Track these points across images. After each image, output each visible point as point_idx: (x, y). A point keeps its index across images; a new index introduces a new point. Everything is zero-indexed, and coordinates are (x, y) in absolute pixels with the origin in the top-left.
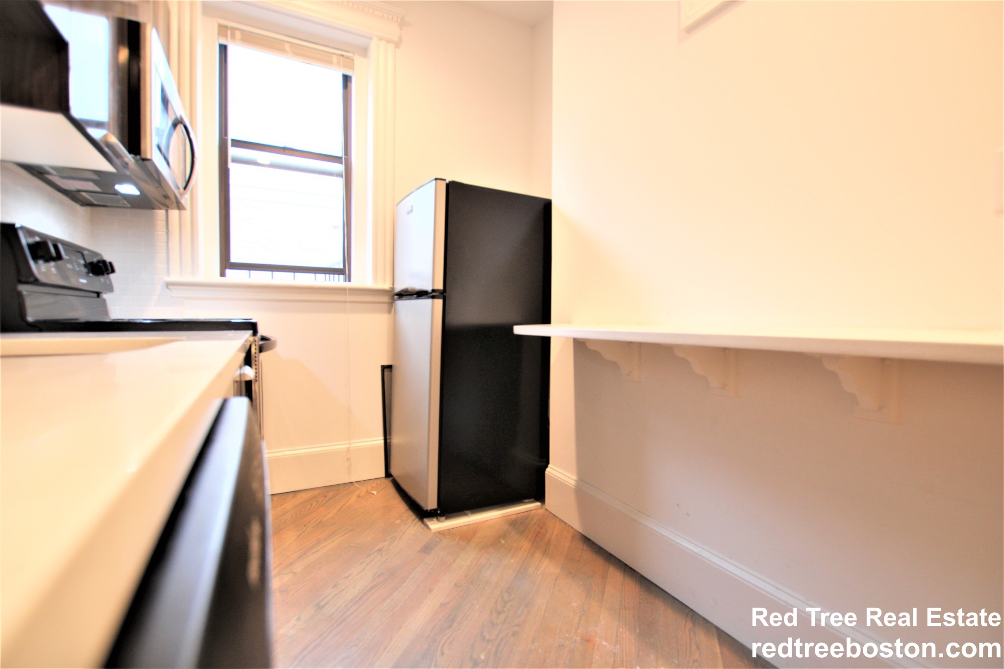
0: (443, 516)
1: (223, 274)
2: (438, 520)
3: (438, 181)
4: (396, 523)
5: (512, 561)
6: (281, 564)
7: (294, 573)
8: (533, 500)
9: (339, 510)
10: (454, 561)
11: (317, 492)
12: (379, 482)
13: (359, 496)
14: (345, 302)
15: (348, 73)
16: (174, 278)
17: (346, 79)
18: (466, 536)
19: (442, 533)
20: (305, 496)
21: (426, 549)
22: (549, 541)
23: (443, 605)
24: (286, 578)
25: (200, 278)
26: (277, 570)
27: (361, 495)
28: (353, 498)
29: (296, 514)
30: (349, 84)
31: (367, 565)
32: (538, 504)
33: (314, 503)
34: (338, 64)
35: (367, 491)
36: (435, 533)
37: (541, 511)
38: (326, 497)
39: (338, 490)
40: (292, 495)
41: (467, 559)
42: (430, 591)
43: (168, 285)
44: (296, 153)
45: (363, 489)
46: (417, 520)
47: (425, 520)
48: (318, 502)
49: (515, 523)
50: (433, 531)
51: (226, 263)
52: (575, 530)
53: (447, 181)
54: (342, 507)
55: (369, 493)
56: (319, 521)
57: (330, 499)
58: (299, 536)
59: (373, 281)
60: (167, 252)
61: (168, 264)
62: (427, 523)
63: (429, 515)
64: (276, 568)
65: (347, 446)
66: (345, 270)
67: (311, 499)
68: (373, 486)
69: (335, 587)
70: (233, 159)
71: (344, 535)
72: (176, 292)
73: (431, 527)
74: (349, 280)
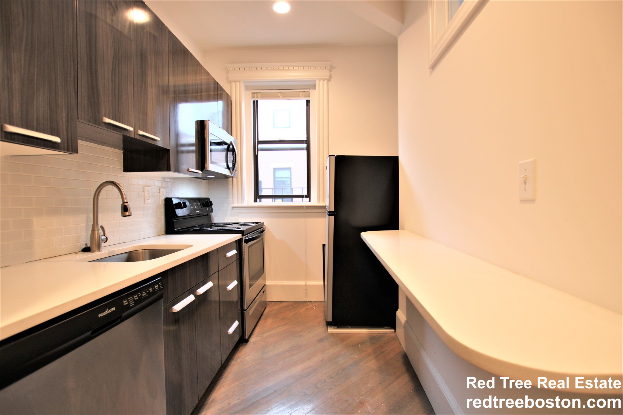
0: (336, 326)
1: (256, 201)
2: (334, 328)
3: (331, 156)
4: (315, 325)
5: (356, 356)
6: (259, 332)
7: (262, 337)
8: (390, 327)
9: (295, 314)
10: (329, 349)
11: (291, 303)
12: (320, 303)
13: (307, 309)
14: (304, 213)
15: (308, 99)
16: (236, 205)
17: (308, 102)
18: (342, 338)
19: (332, 335)
20: (284, 304)
21: (320, 341)
22: (384, 352)
23: (310, 367)
25: (245, 204)
26: (257, 334)
27: (308, 308)
28: (304, 309)
29: (277, 312)
30: (309, 104)
31: (291, 341)
32: (393, 330)
33: (286, 308)
34: (302, 96)
35: (312, 307)
36: (329, 334)
37: (393, 335)
38: (293, 306)
39: (299, 304)
40: (280, 302)
41: (336, 350)
42: (309, 359)
43: (233, 208)
44: (285, 142)
45: (311, 306)
46: (326, 325)
47: (328, 326)
48: (288, 308)
49: (373, 339)
50: (329, 333)
51: (258, 196)
52: (403, 350)
53: (336, 156)
54: (297, 312)
55: (312, 308)
56: (284, 317)
57: (294, 308)
58: (272, 322)
59: (318, 202)
60: (233, 194)
61: (233, 199)
62: (328, 328)
63: (329, 324)
64: (257, 333)
65: (305, 283)
66: (308, 196)
67: (286, 306)
68: (316, 305)
69: (274, 347)
70: (260, 150)
71: (290, 326)
72: (236, 211)
73: (329, 330)
74: (310, 201)
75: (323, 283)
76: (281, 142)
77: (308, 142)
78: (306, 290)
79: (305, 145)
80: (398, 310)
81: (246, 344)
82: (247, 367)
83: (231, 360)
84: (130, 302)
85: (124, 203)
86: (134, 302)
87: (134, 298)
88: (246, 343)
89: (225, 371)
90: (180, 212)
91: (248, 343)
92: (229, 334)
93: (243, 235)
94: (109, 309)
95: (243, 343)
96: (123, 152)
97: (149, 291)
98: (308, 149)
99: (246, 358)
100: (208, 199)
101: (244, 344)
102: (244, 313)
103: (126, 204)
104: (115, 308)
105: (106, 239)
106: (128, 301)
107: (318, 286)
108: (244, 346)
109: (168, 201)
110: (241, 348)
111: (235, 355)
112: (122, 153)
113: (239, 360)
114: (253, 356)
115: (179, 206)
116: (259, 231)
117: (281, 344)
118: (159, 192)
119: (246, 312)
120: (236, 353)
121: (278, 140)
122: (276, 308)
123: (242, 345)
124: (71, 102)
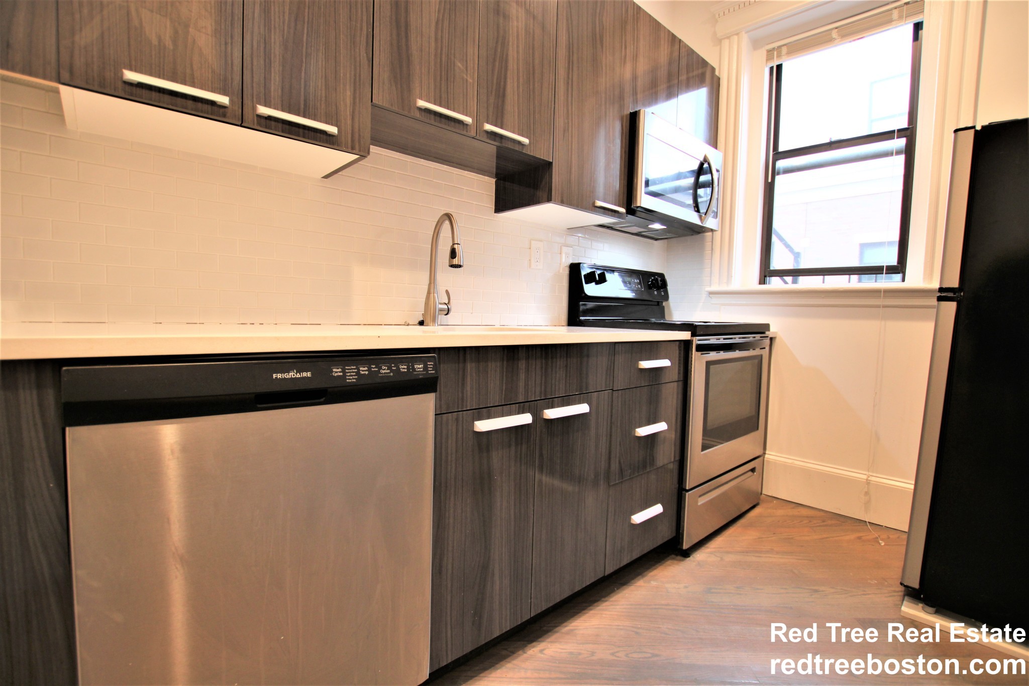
0: (932, 606)
1: (762, 281)
2: (923, 608)
4: (869, 581)
6: (720, 548)
7: (722, 559)
9: (822, 539)
11: (822, 514)
13: (860, 538)
14: (878, 307)
15: (919, 20)
16: (715, 288)
17: (918, 28)
20: (804, 512)
24: (713, 559)
25: (735, 286)
26: (712, 549)
27: (863, 538)
28: (852, 536)
29: (779, 521)
30: (920, 32)
31: (787, 593)
33: (805, 522)
34: (900, 19)
35: (876, 538)
36: (905, 618)
39: (844, 522)
40: (794, 505)
43: (710, 294)
44: (844, 143)
45: (874, 534)
46: (902, 594)
47: (906, 598)
48: (810, 522)
50: (902, 614)
51: (766, 273)
53: (977, 128)
54: (828, 538)
55: (876, 540)
56: (791, 537)
57: (826, 526)
58: (759, 538)
59: (924, 278)
60: (711, 268)
61: (711, 277)
62: (905, 602)
63: (913, 594)
64: (715, 548)
65: (865, 477)
66: (900, 268)
67: (807, 517)
68: (891, 536)
69: (737, 588)
70: (781, 171)
71: (799, 559)
72: (716, 300)
73: (903, 608)
74: (903, 280)
76: (833, 146)
77: (909, 133)
78: (867, 493)
79: (901, 142)
81: (683, 560)
82: (663, 602)
83: (640, 577)
84: (349, 374)
85: (454, 244)
86: (356, 377)
87: (359, 370)
88: (682, 558)
89: (618, 591)
90: (591, 289)
91: (688, 559)
92: (632, 522)
93: (693, 335)
94: (299, 371)
95: (677, 555)
96: (496, 182)
97: (398, 369)
98: (909, 153)
99: (668, 586)
100: (662, 276)
101: (679, 557)
102: (683, 495)
103: (456, 246)
104: (312, 374)
105: (447, 312)
106: (343, 371)
107: (902, 491)
108: (675, 562)
109: (575, 268)
110: (669, 562)
111: (651, 572)
112: (494, 183)
113: (653, 583)
114: (686, 587)
115: (590, 278)
116: (749, 338)
117: (758, 589)
119: (687, 494)
120: (655, 569)
121: (827, 141)
122: (780, 512)
123: (673, 559)
124: (360, 76)
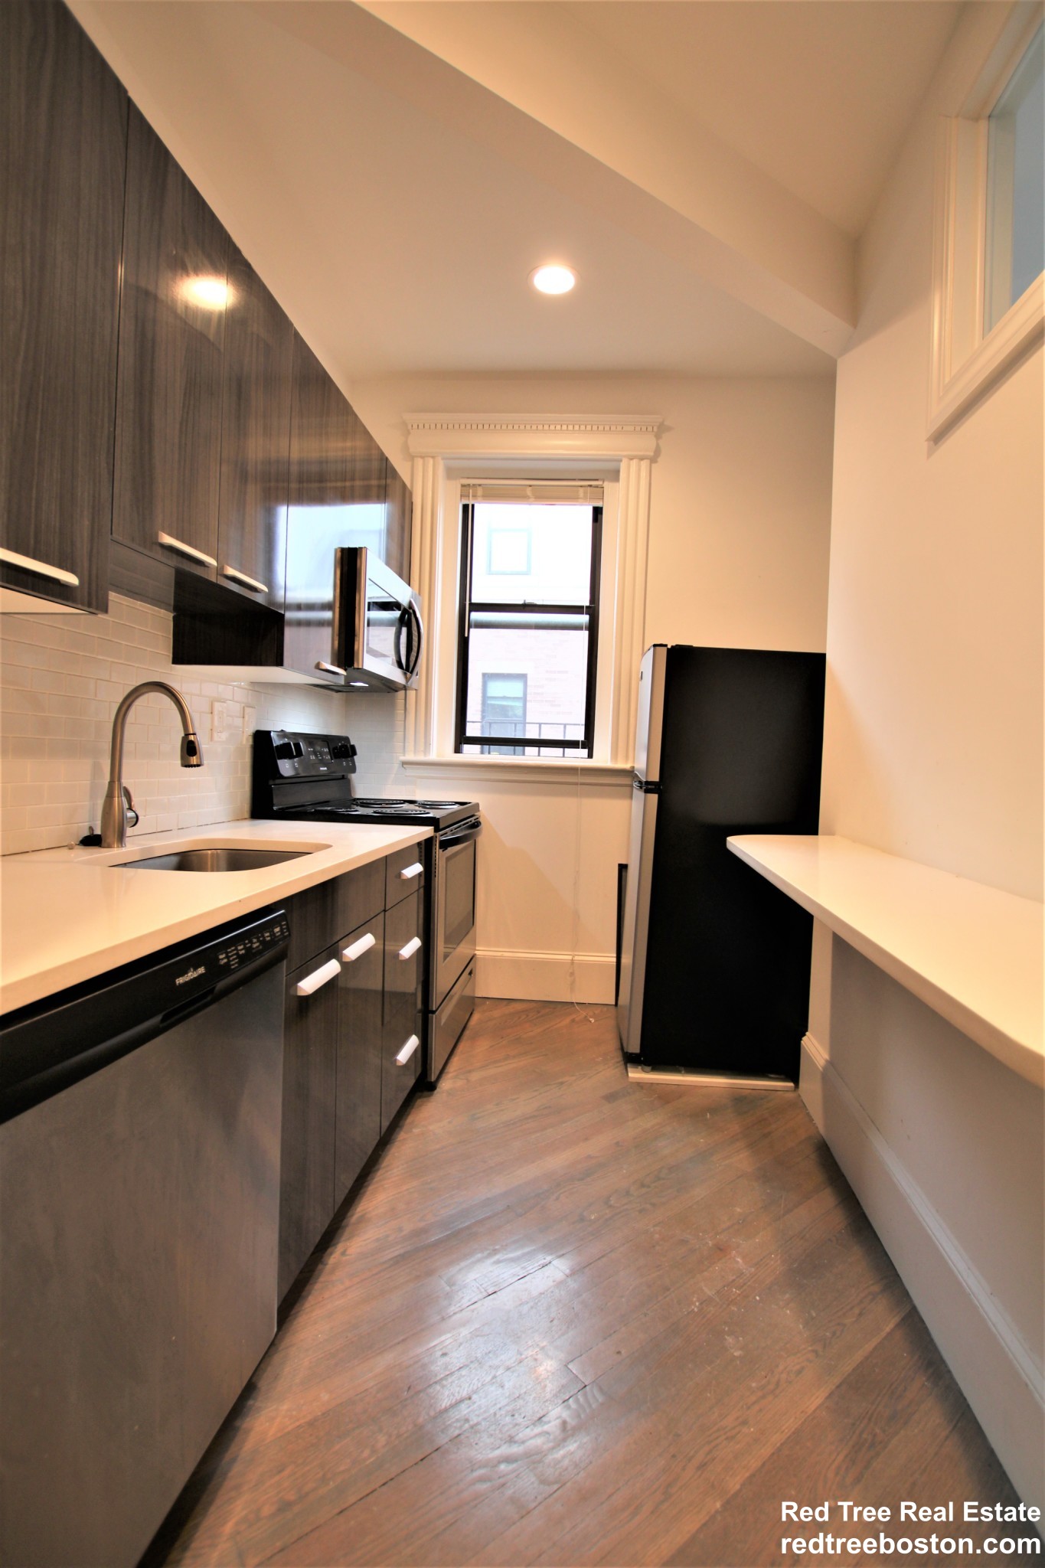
0: (649, 1065)
1: (457, 750)
2: (643, 1070)
3: (658, 648)
4: (597, 1060)
5: (702, 1140)
6: (460, 1069)
7: (468, 1081)
8: (782, 1077)
9: (545, 1030)
10: (633, 1119)
11: (534, 1005)
12: (605, 1009)
13: (573, 1021)
14: (577, 784)
15: (598, 504)
16: (410, 757)
17: (597, 512)
18: (664, 1097)
19: (640, 1085)
20: (519, 1006)
21: (611, 1098)
22: (769, 1133)
23: (589, 1157)
24: (460, 1083)
25: (433, 756)
26: (455, 1074)
27: (577, 1019)
28: (567, 1021)
29: (500, 1023)
30: (599, 516)
31: (540, 1094)
32: (791, 1084)
33: (524, 1017)
34: (585, 498)
35: (586, 1017)
36: (632, 1083)
37: (791, 1095)
38: (539, 1012)
39: (555, 1008)
40: (505, 1002)
41: (649, 1121)
42: (586, 1139)
43: (404, 763)
44: (537, 609)
45: (583, 1013)
46: (622, 1063)
47: (628, 1065)
48: (527, 1016)
49: (741, 1102)
50: (630, 1080)
51: (462, 739)
52: (818, 1132)
53: (669, 647)
54: (548, 1028)
55: (586, 1019)
56: (517, 1037)
57: (542, 1016)
58: (491, 1047)
59: (612, 759)
60: (405, 731)
61: (404, 742)
62: (629, 1069)
63: (630, 1059)
64: (455, 1071)
65: (570, 957)
66: (588, 743)
67: (523, 1011)
68: (596, 1012)
69: (497, 1105)
70: (473, 624)
71: (534, 1058)
72: (411, 772)
73: (631, 1075)
74: (590, 756)
75: (615, 960)
76: (526, 608)
77: (593, 610)
78: (572, 974)
79: (584, 619)
80: (807, 1033)
81: (432, 1095)
82: (438, 1146)
83: (398, 1129)
84: (231, 959)
85: (187, 735)
87: (238, 950)
88: (429, 1093)
89: (384, 1153)
90: (286, 767)
91: (436, 1092)
92: (398, 1064)
93: (437, 830)
94: (195, 969)
95: (422, 1091)
96: (174, 617)
97: (264, 938)
98: (593, 629)
99: (431, 1128)
100: (347, 739)
101: (426, 1093)
102: (430, 1018)
103: (192, 738)
104: (206, 969)
105: (135, 820)
106: (227, 957)
107: (601, 966)
108: (425, 1099)
109: (261, 739)
110: (419, 1102)
111: (406, 1119)
112: (171, 619)
113: (416, 1131)
114: (450, 1122)
115: (285, 751)
116: (467, 823)
117: (515, 1099)
118: (242, 715)
119: (434, 1016)
120: (408, 1115)
121: (521, 602)
122: (497, 1013)
123: (420, 1097)
124: (99, 495)
